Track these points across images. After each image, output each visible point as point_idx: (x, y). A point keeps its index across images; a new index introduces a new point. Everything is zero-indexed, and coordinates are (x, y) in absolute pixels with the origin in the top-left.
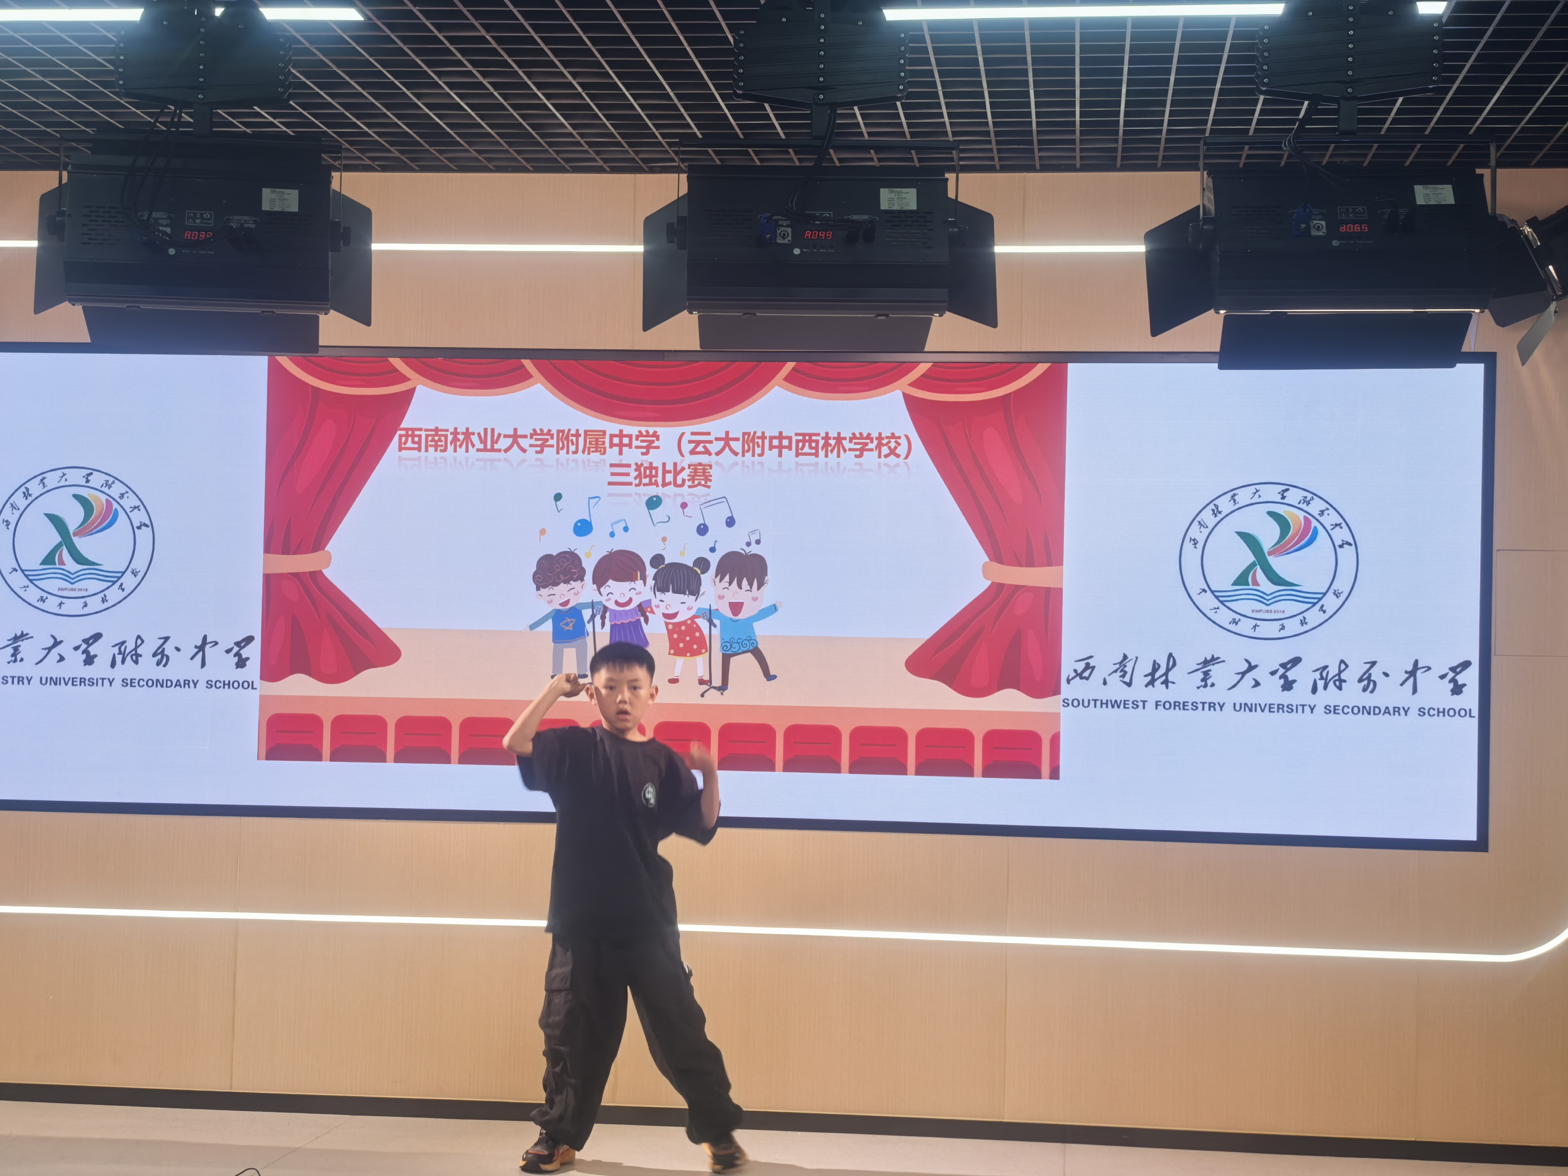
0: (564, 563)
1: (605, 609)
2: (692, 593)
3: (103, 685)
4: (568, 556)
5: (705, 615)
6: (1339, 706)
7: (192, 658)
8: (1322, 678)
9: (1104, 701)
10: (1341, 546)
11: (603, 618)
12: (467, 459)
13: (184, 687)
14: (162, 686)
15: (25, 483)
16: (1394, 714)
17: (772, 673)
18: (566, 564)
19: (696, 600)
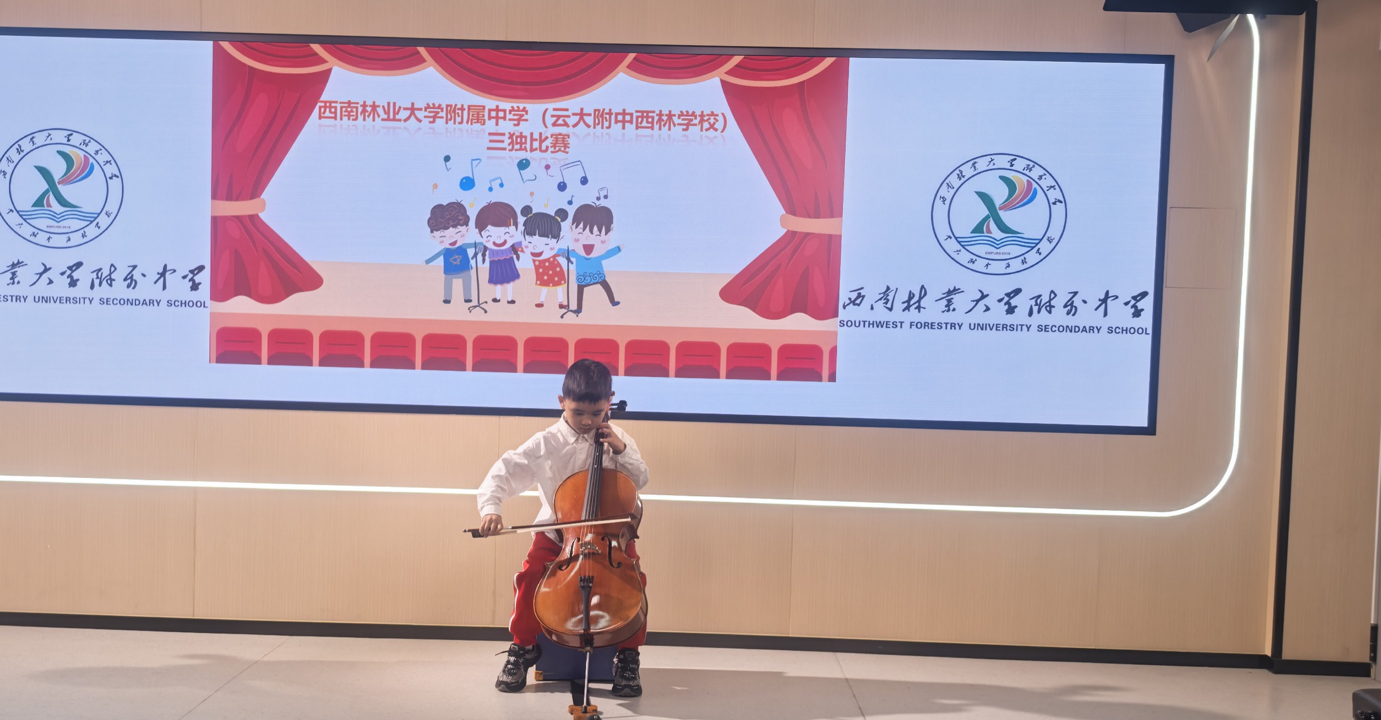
0: (452, 211)
1: (486, 248)
2: (554, 236)
3: (84, 302)
4: (455, 206)
5: (564, 254)
6: (1049, 326)
7: (155, 283)
8: (1036, 304)
9: (871, 322)
10: (1054, 203)
11: (484, 255)
12: (374, 126)
13: (150, 305)
14: (132, 304)
15: (18, 141)
16: (1090, 332)
17: (616, 300)
18: (454, 212)
19: (557, 242)
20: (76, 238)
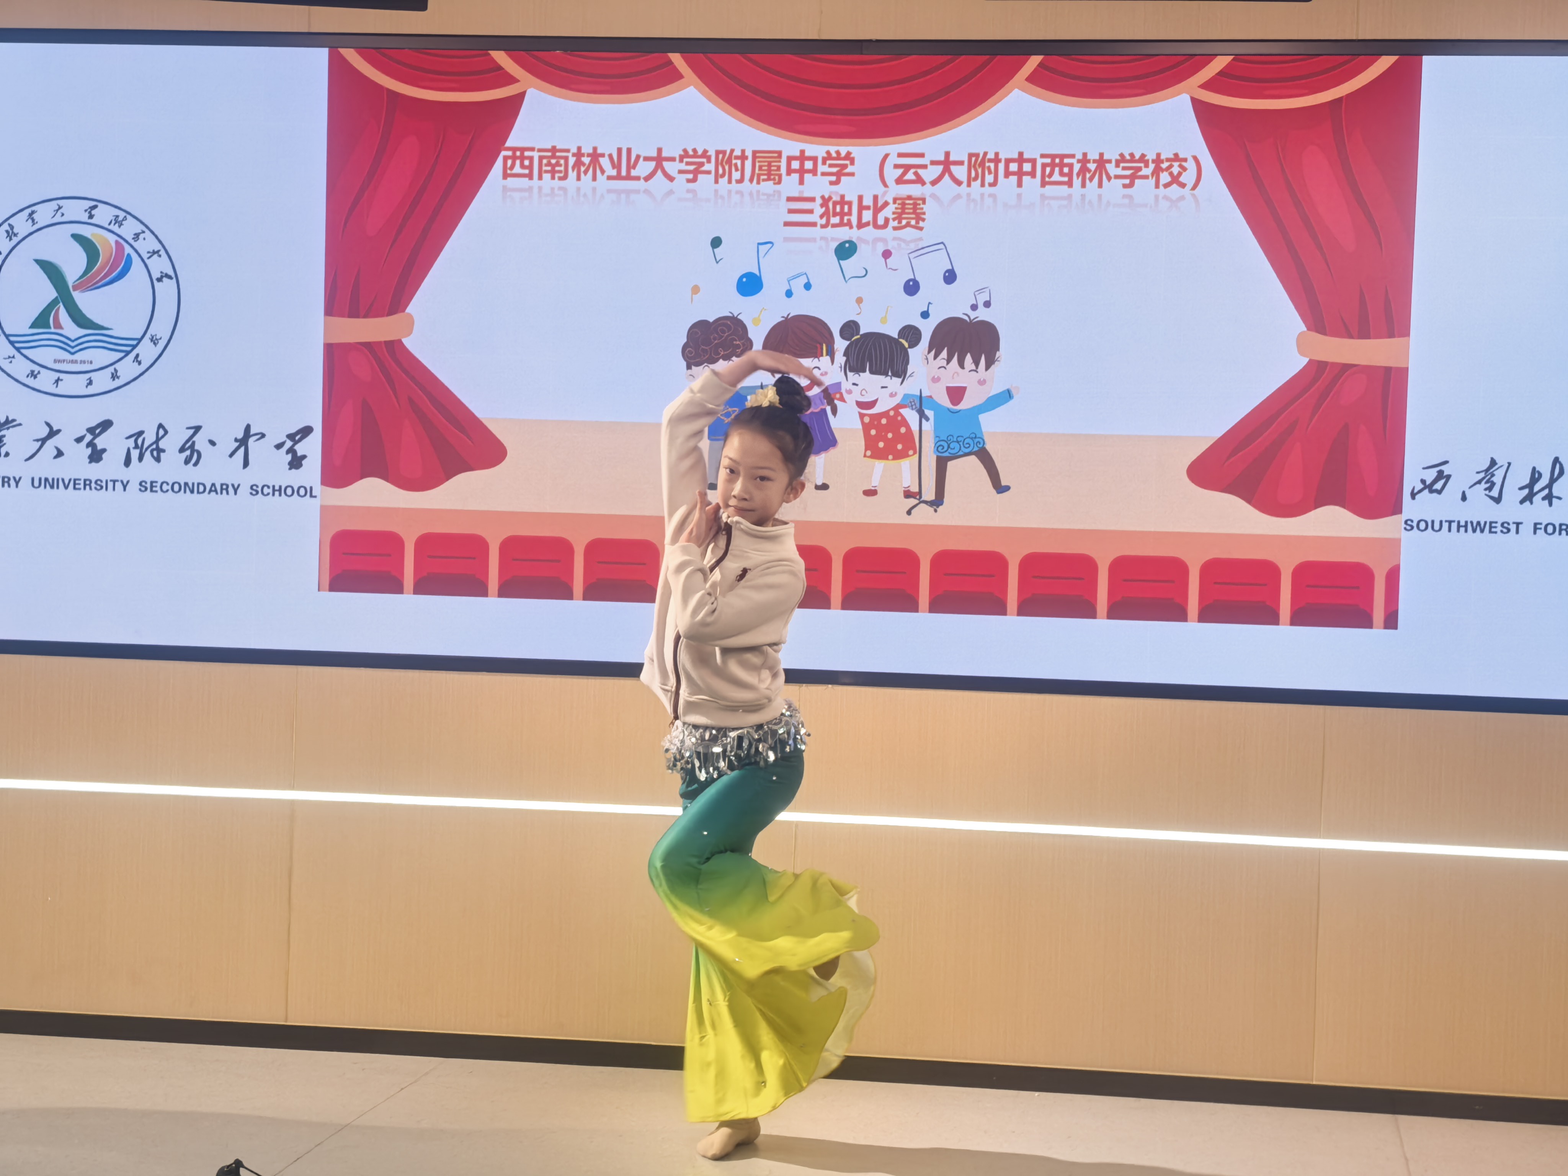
0: (724, 331)
2: (896, 374)
3: (114, 489)
4: (729, 323)
5: (913, 403)
7: (231, 455)
9: (1462, 523)
12: (594, 189)
13: (221, 493)
14: (192, 492)
15: (9, 218)
17: (1003, 483)
18: (727, 334)
19: (902, 383)
20: (102, 381)
